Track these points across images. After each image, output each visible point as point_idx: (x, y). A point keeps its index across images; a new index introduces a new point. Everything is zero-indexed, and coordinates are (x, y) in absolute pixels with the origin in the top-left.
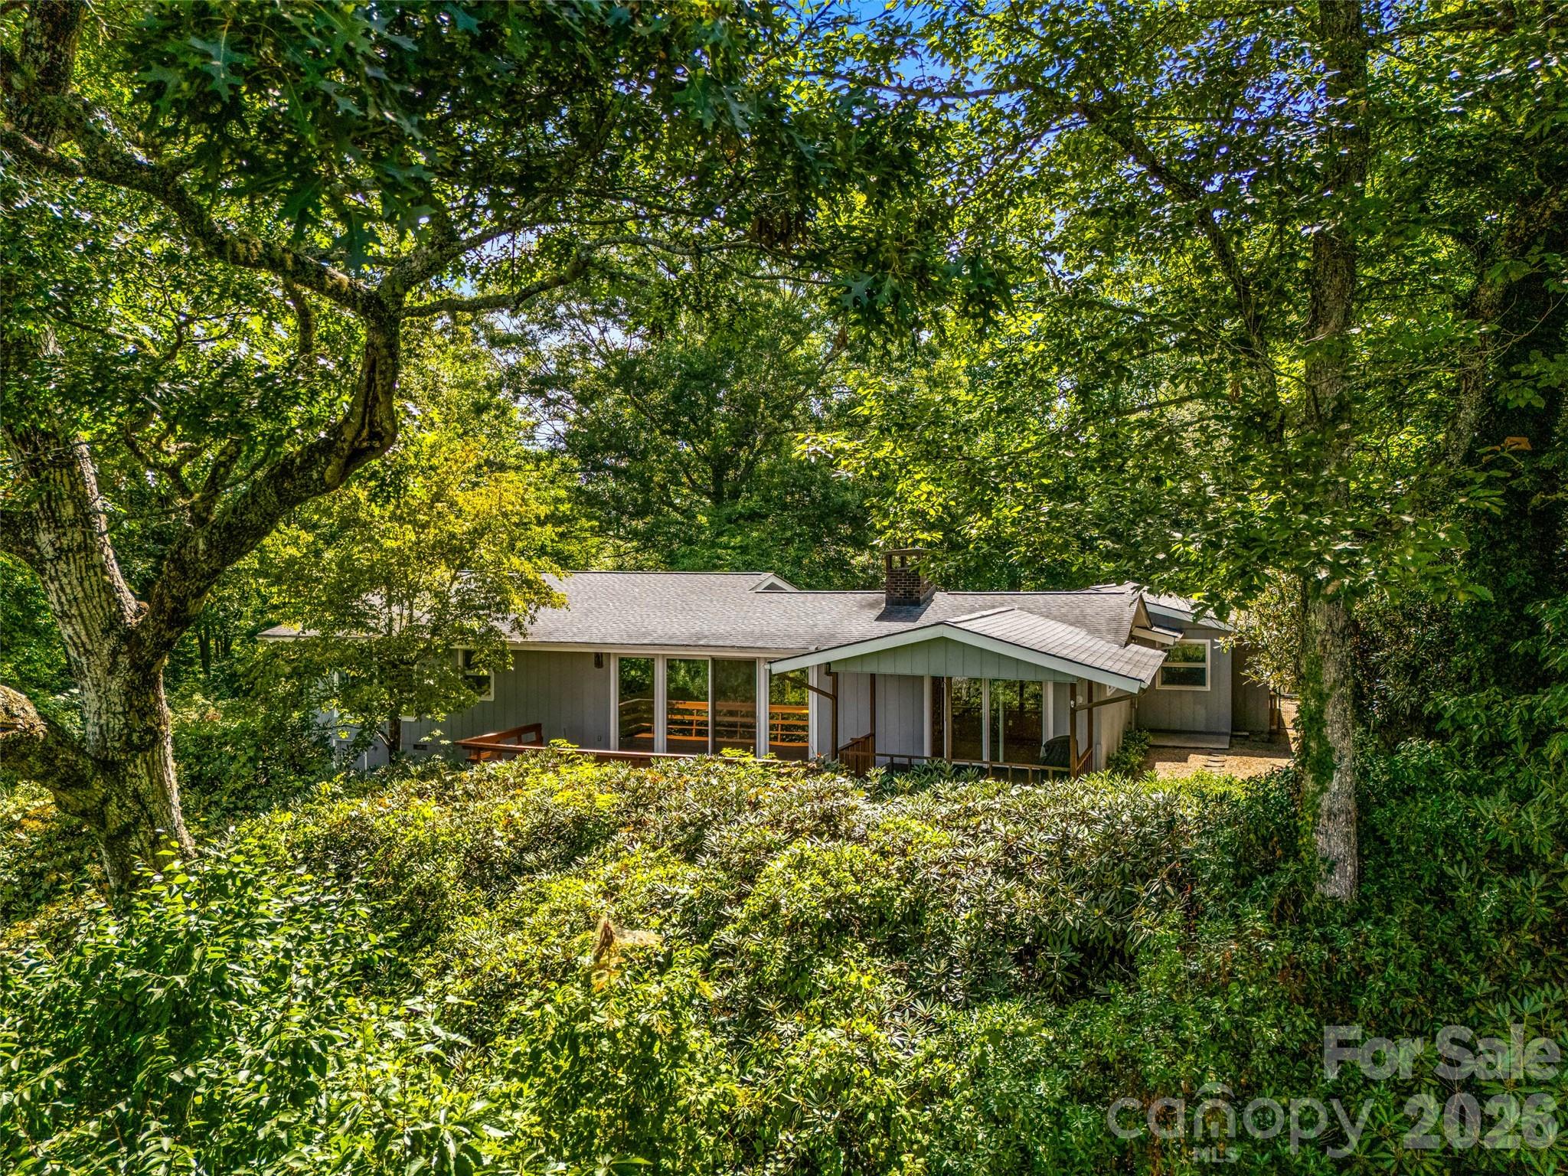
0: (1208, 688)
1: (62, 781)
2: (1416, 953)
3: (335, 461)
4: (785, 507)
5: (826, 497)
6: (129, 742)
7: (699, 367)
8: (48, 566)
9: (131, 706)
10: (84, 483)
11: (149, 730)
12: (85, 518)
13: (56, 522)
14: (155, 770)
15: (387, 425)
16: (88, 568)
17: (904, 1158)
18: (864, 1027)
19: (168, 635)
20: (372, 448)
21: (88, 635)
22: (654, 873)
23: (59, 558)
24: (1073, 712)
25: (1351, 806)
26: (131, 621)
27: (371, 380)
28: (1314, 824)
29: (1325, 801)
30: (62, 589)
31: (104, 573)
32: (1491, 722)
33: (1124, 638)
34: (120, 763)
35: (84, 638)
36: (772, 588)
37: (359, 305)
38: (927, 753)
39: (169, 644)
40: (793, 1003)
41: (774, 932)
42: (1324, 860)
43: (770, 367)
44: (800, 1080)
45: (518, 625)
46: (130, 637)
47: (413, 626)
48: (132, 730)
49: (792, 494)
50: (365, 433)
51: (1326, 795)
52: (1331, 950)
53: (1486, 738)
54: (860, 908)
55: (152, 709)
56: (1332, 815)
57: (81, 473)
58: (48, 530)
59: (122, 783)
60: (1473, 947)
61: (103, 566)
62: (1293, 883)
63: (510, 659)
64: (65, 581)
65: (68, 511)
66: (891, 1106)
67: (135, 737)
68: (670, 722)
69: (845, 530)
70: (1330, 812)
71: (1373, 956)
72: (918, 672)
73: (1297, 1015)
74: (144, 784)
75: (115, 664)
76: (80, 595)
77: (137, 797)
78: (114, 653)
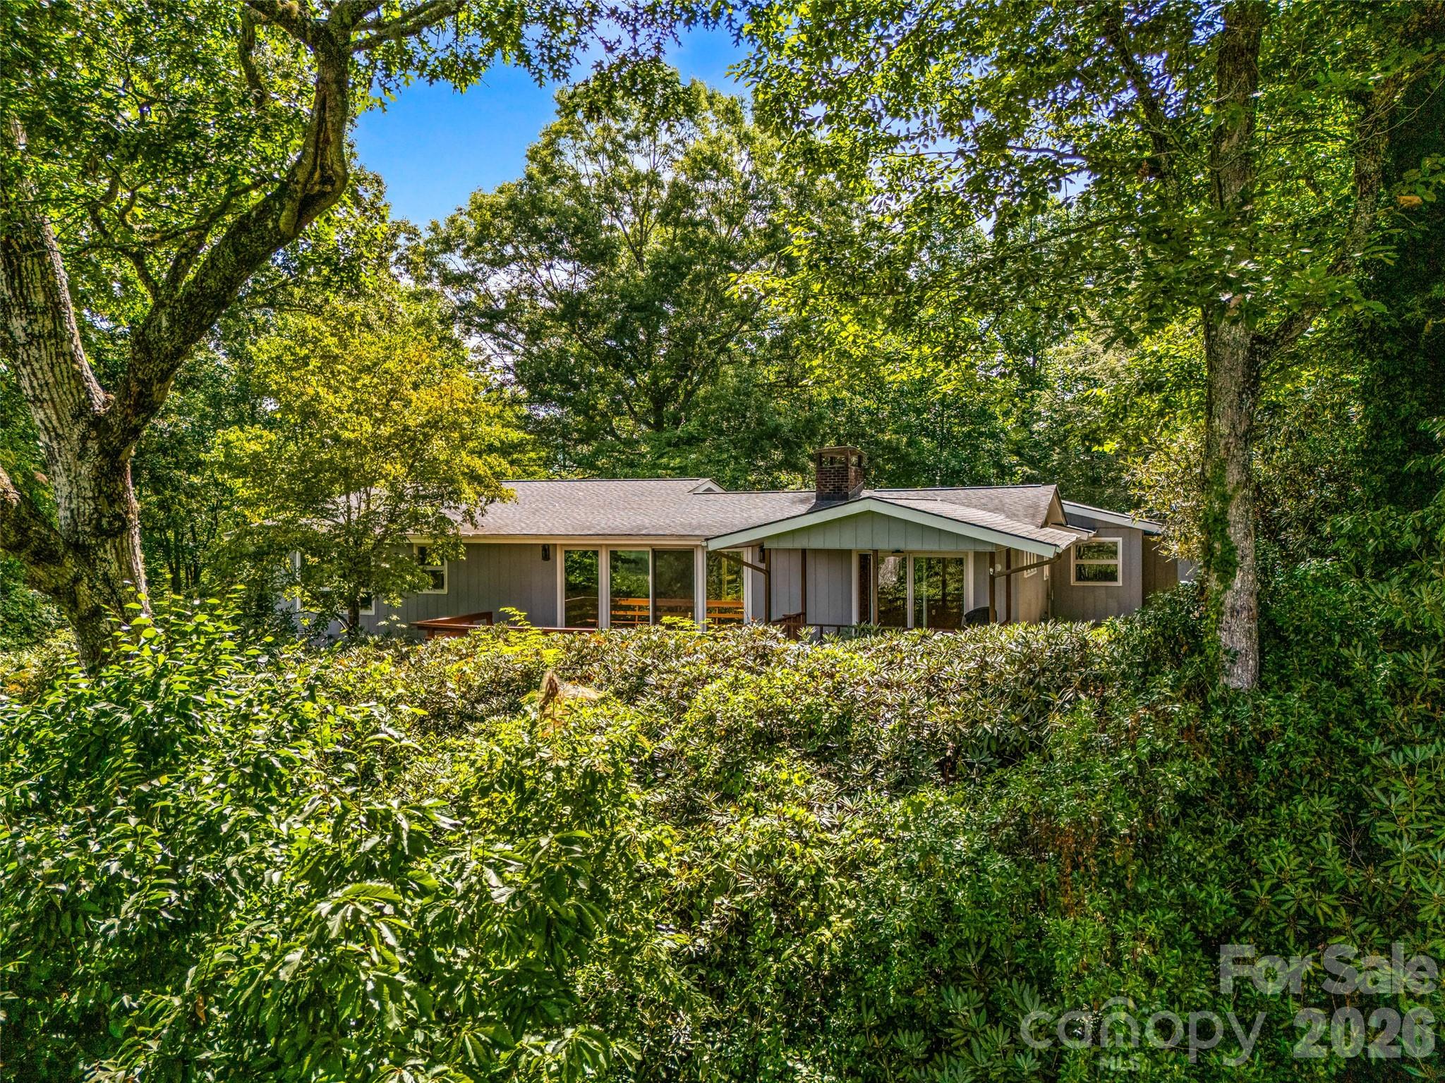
0: (1120, 583)
1: (36, 553)
2: (1313, 718)
3: (289, 205)
4: (721, 432)
5: (760, 422)
6: (98, 526)
7: (640, 300)
8: (20, 351)
9: (100, 492)
10: (54, 274)
11: (117, 517)
12: (56, 311)
13: (29, 310)
14: (123, 554)
15: (338, 168)
16: (58, 355)
17: (832, 918)
18: (793, 810)
19: (135, 421)
20: (323, 194)
21: (59, 419)
22: (598, 711)
23: (30, 343)
24: (992, 578)
25: (1253, 602)
26: (99, 409)
27: (322, 121)
28: (1218, 621)
29: (1229, 599)
30: (34, 374)
31: (74, 361)
32: (1385, 534)
33: (1040, 521)
34: (89, 547)
35: (55, 423)
36: (709, 491)
37: (309, 35)
38: (855, 621)
39: (136, 431)
40: (728, 797)
41: (711, 737)
42: (1226, 652)
43: (707, 301)
44: (734, 856)
45: (469, 517)
46: (98, 423)
47: (370, 515)
48: (102, 515)
49: (728, 420)
50: (317, 176)
51: (1229, 593)
52: (1233, 724)
53: (1381, 548)
54: (791, 723)
55: (120, 496)
56: (1234, 612)
57: (51, 264)
58: (20, 315)
59: (92, 565)
60: (1369, 714)
61: (72, 355)
62: (1197, 676)
63: (462, 549)
64: (36, 366)
65: (39, 299)
66: (820, 873)
67: (104, 522)
68: (613, 617)
69: (778, 455)
70: (1233, 609)
71: (1273, 724)
72: (846, 546)
73: (1202, 765)
74: (114, 569)
75: (84, 449)
76: (51, 381)
77: (107, 580)
78: (84, 438)
